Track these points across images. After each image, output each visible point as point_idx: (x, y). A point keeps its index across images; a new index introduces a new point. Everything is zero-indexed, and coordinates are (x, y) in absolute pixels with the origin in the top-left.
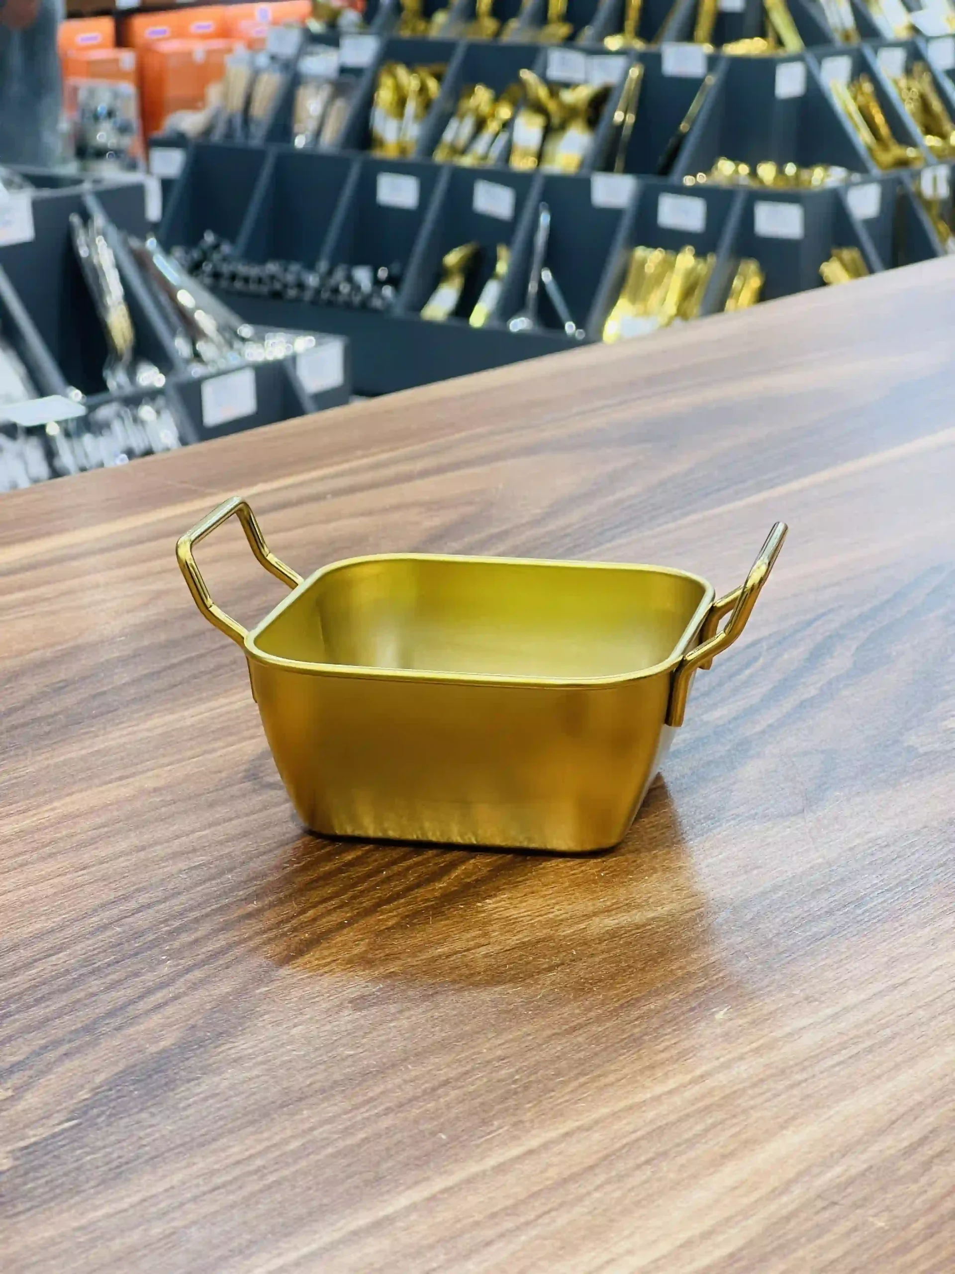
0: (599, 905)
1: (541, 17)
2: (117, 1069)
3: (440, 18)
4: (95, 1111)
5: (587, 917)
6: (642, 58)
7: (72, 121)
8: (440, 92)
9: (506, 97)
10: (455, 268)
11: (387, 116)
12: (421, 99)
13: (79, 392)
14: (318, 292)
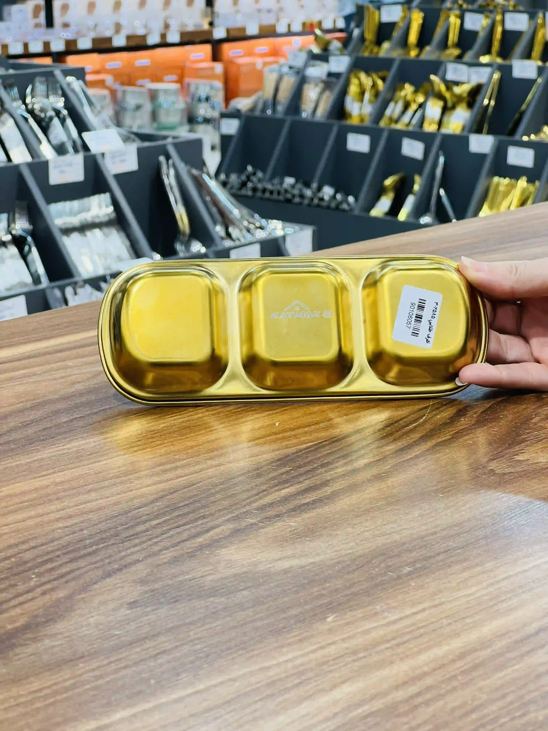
0: (284, 554)
1: (444, 45)
3: (386, 45)
5: (276, 560)
6: (500, 68)
7: (186, 103)
8: (384, 87)
9: (422, 90)
10: (390, 187)
11: (353, 100)
12: (373, 91)
13: (159, 255)
14: (312, 199)
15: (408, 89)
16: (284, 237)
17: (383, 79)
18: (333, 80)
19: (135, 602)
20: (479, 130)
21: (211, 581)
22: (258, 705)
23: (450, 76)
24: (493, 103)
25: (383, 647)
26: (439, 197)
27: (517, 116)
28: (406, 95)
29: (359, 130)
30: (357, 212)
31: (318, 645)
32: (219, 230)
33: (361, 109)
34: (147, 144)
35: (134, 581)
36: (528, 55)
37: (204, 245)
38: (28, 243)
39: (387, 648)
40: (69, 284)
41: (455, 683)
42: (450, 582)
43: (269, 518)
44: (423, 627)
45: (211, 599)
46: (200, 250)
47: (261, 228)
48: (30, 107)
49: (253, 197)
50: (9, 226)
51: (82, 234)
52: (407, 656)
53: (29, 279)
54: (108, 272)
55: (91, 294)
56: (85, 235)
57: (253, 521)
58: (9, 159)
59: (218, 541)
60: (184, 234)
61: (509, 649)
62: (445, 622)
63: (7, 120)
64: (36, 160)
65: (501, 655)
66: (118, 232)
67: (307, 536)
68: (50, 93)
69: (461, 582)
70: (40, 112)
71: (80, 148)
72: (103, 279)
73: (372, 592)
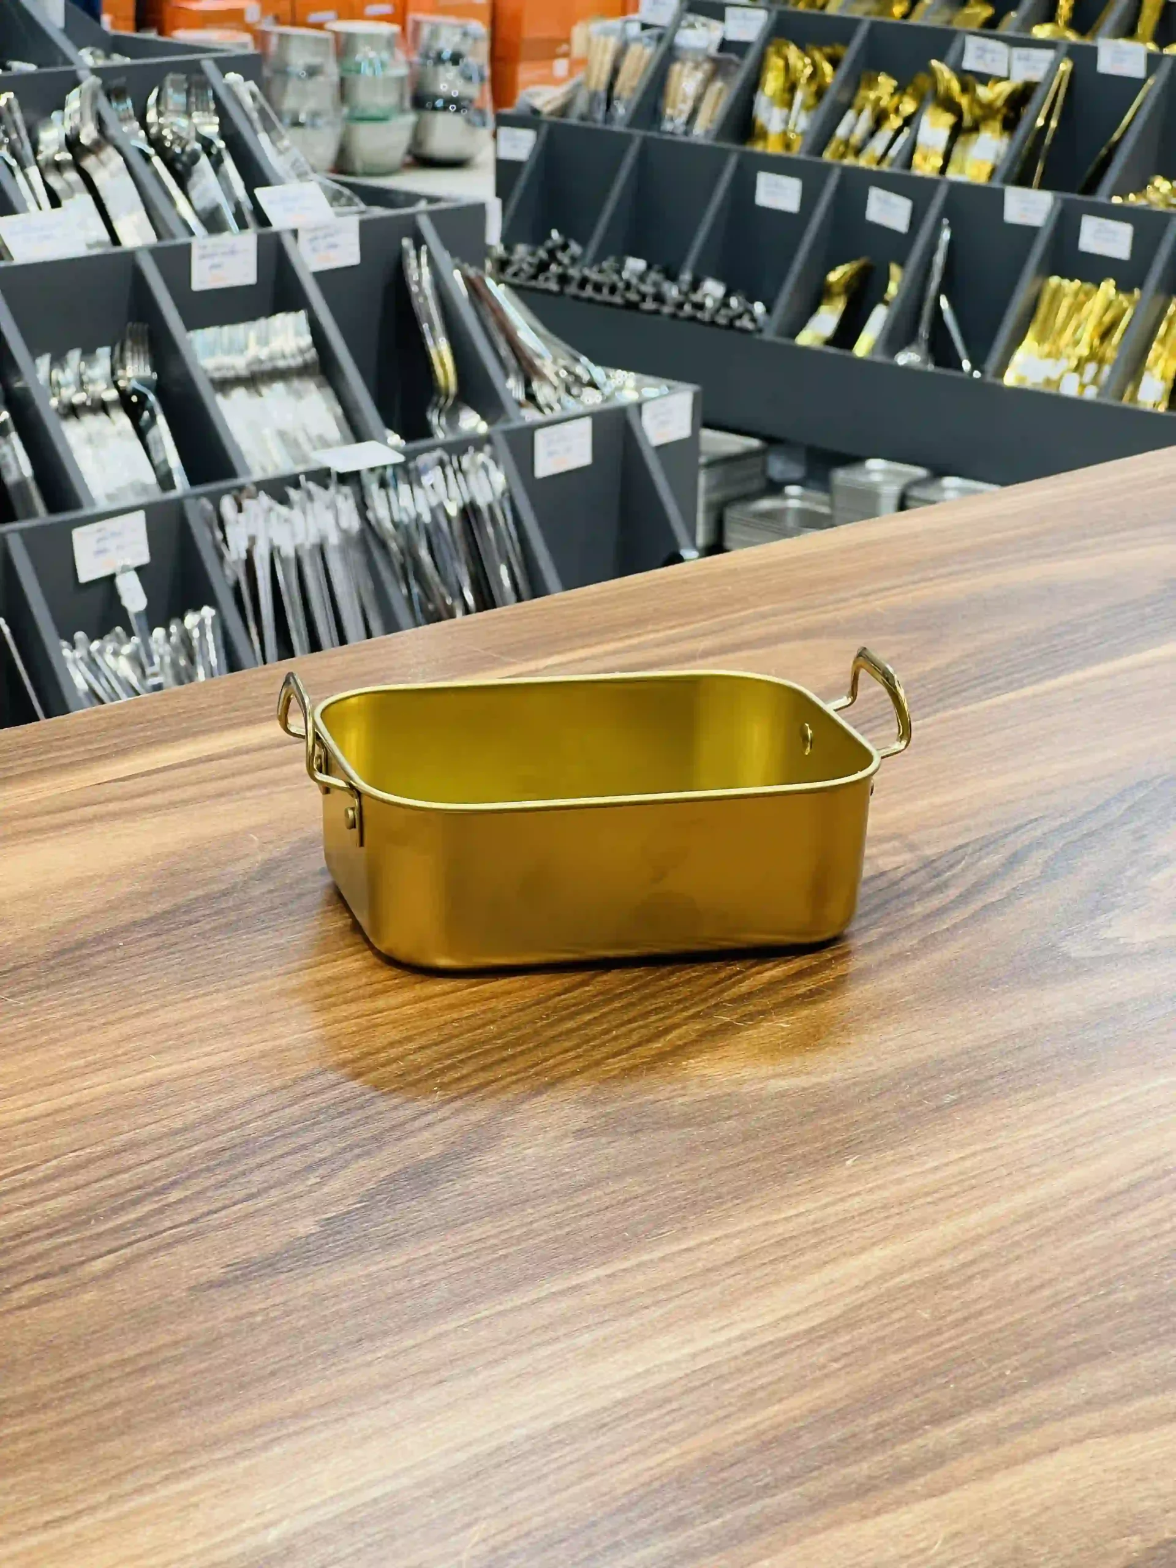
0: (779, 1070)
2: (396, 1169)
4: (379, 1198)
5: (768, 1078)
6: (1073, 52)
7: (410, 64)
8: (834, 77)
9: (910, 90)
10: (838, 289)
11: (772, 101)
12: (813, 88)
13: (397, 437)
14: (680, 306)
15: (886, 84)
16: (639, 406)
17: (835, 62)
18: (733, 57)
19: (584, 1130)
20: (1023, 179)
21: (682, 1104)
22: (768, 1269)
23: (968, 64)
24: (1053, 124)
25: (922, 1201)
26: (938, 311)
27: (1104, 151)
28: (879, 99)
29: (781, 166)
30: (769, 336)
31: (839, 1196)
32: (513, 388)
33: (786, 122)
34: (378, 212)
35: (576, 1102)
36: (1129, 31)
37: (484, 417)
38: (148, 405)
39: (928, 1203)
40: (227, 491)
41: (1018, 1251)
42: (1009, 1117)
43: (751, 1016)
44: (973, 1177)
45: (686, 1130)
46: (476, 427)
47: (593, 384)
48: (153, 130)
49: (561, 293)
50: (113, 372)
51: (252, 390)
53: (151, 478)
54: (300, 468)
55: (270, 510)
56: (261, 395)
57: (728, 1019)
58: (115, 240)
59: (680, 1047)
60: (447, 394)
62: (1003, 1171)
63: (110, 159)
64: (168, 242)
65: (1076, 1216)
66: (319, 386)
67: (806, 1045)
68: (194, 107)
69: (1024, 1118)
70: (172, 143)
71: (249, 218)
72: (294, 481)
73: (902, 1127)
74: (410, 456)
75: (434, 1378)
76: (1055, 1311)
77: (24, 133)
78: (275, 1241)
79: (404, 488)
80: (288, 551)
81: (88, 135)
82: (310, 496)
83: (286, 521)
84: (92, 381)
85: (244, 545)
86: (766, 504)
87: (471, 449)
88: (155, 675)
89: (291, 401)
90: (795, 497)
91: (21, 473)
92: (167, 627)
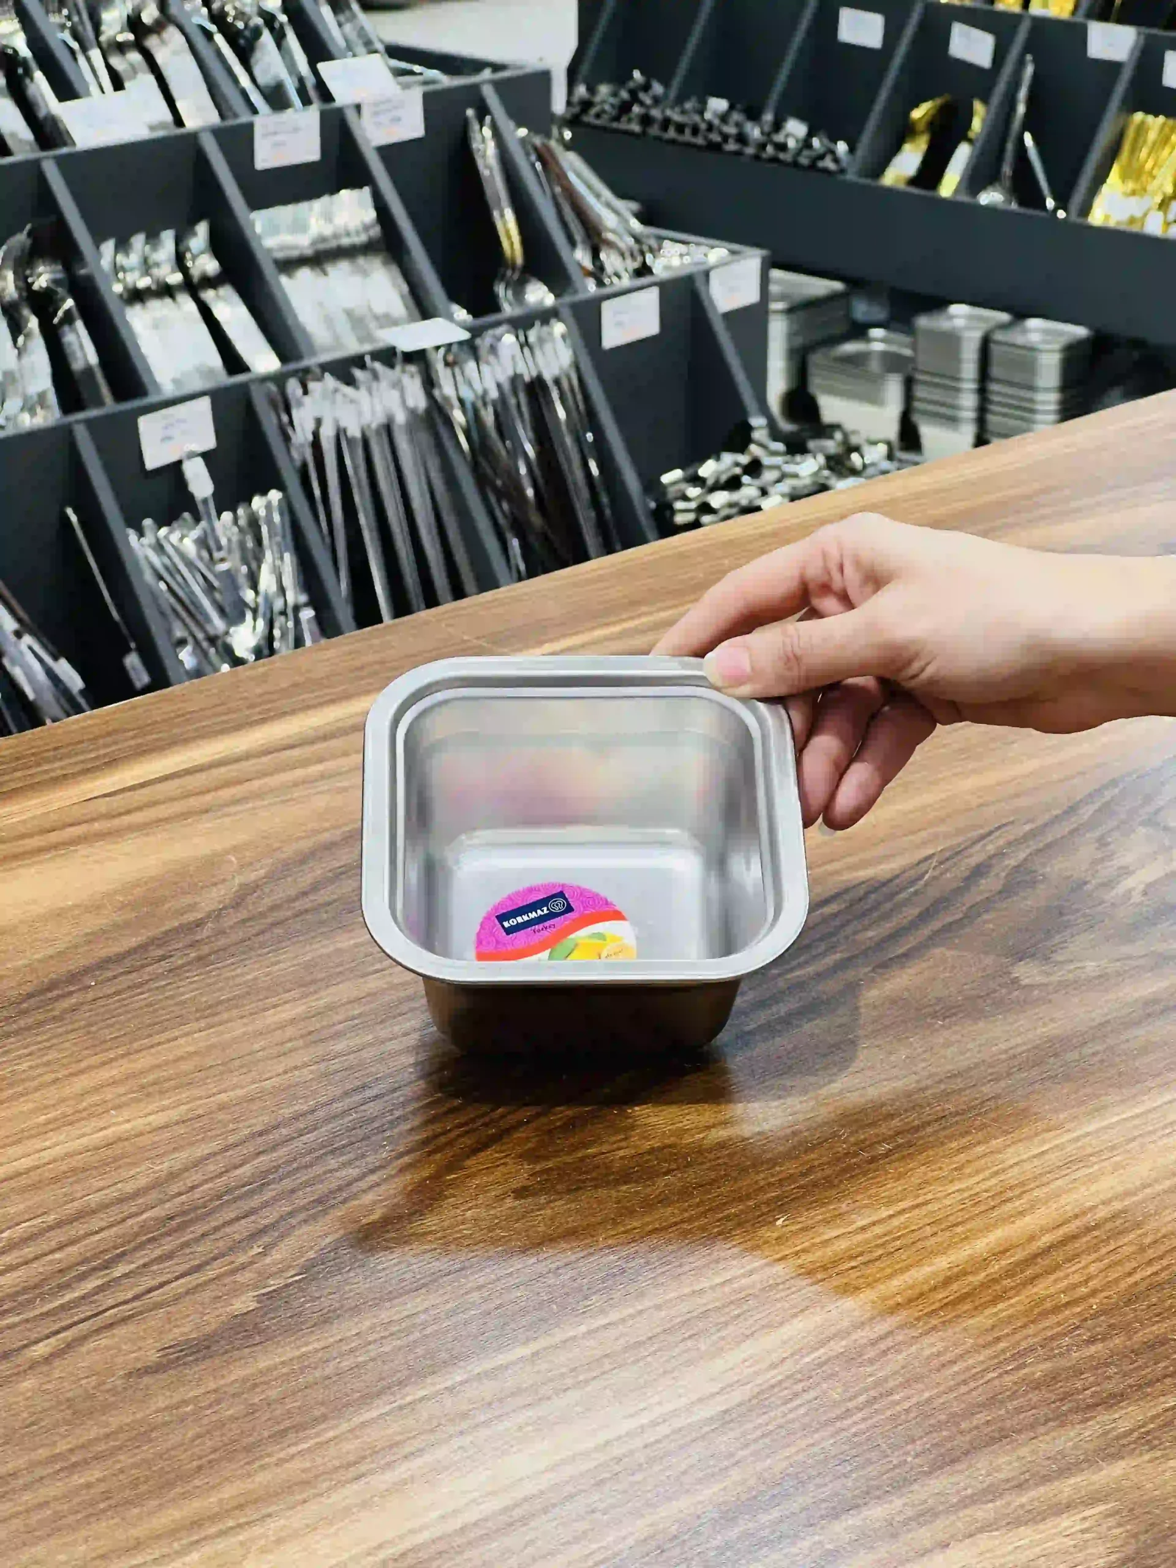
2: (338, 1235)
4: (317, 1268)
10: (921, 126)
13: (465, 311)
14: (762, 146)
16: (706, 273)
19: (525, 1188)
20: (1103, 15)
21: (622, 1158)
25: (845, 1265)
26: (1022, 150)
30: (851, 176)
32: (580, 257)
34: (442, 84)
35: (521, 1156)
37: (551, 289)
39: (853, 1268)
40: (294, 373)
42: (940, 1169)
44: (899, 1238)
45: (624, 1188)
46: (543, 299)
48: (217, 9)
49: (644, 133)
51: (317, 270)
52: (876, 1281)
53: (215, 360)
54: (367, 347)
55: (336, 391)
56: (325, 273)
58: (179, 122)
60: (514, 267)
61: (1009, 1273)
62: (928, 1230)
63: (172, 38)
64: (230, 122)
65: (995, 1281)
66: (385, 263)
69: (956, 1169)
70: (235, 18)
71: (312, 94)
72: (358, 361)
73: (836, 1182)
74: (476, 332)
75: (352, 1472)
76: (963, 1389)
77: (85, 16)
78: (213, 1319)
79: (471, 366)
80: (354, 432)
81: (149, 15)
82: (376, 376)
83: (352, 401)
84: (157, 265)
85: (310, 426)
86: (850, 347)
87: (537, 323)
88: (222, 560)
89: (357, 279)
90: (879, 340)
91: (86, 360)
92: (234, 511)
